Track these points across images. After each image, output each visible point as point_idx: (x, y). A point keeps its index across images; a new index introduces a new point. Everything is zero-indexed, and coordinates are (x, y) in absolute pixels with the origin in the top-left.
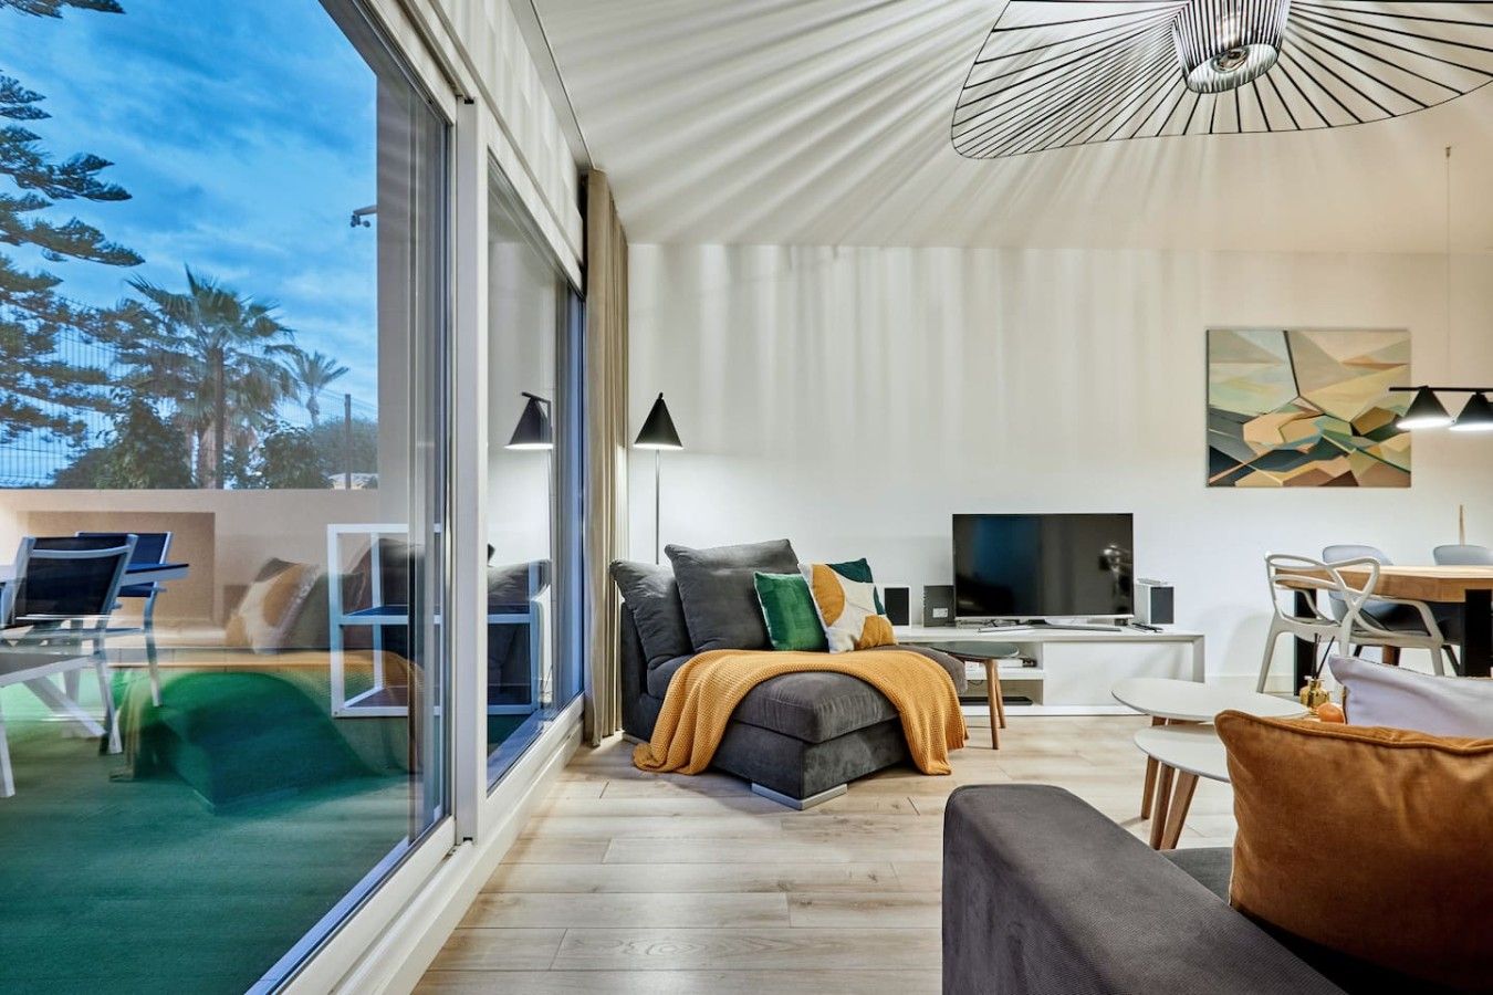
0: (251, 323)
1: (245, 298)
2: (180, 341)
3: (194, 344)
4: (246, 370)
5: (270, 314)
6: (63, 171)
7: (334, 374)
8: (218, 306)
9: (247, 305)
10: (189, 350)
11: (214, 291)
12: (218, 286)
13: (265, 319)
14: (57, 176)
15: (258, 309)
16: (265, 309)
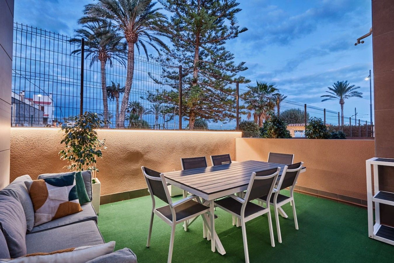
0: (270, 89)
1: (268, 85)
2: (255, 97)
3: (258, 97)
4: (269, 101)
5: (274, 87)
6: (238, 67)
7: (283, 98)
8: (263, 88)
9: (268, 86)
10: (258, 99)
11: (262, 84)
12: (263, 83)
13: (273, 88)
14: (237, 68)
15: (271, 86)
16: (272, 86)
